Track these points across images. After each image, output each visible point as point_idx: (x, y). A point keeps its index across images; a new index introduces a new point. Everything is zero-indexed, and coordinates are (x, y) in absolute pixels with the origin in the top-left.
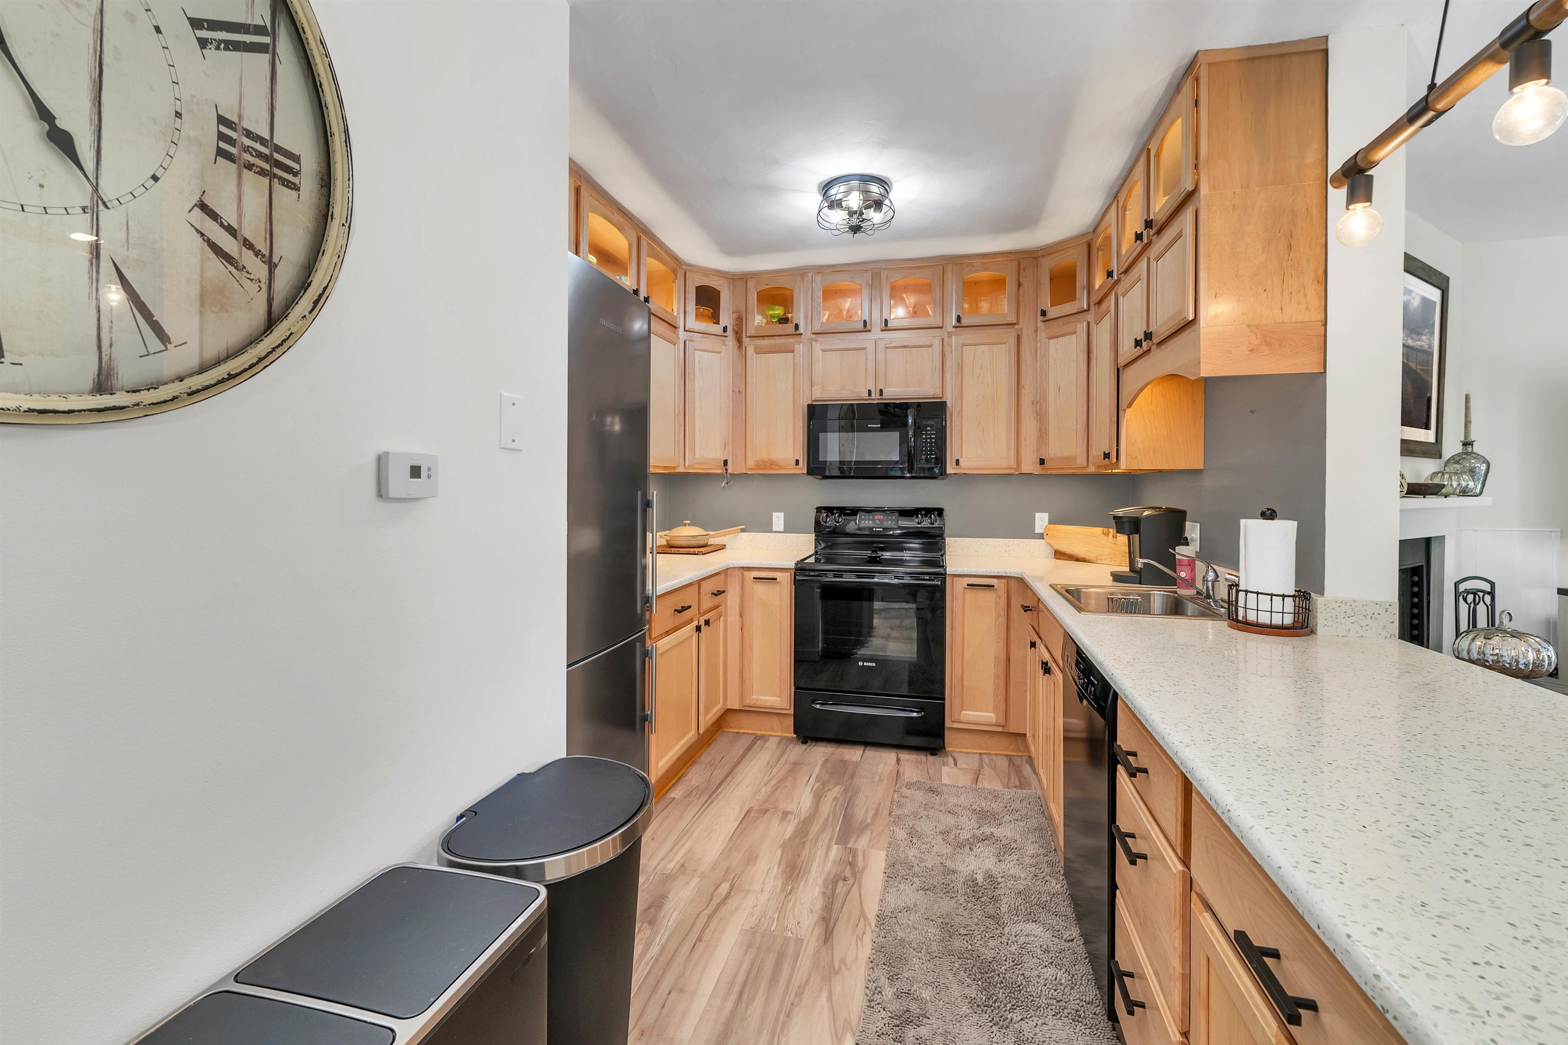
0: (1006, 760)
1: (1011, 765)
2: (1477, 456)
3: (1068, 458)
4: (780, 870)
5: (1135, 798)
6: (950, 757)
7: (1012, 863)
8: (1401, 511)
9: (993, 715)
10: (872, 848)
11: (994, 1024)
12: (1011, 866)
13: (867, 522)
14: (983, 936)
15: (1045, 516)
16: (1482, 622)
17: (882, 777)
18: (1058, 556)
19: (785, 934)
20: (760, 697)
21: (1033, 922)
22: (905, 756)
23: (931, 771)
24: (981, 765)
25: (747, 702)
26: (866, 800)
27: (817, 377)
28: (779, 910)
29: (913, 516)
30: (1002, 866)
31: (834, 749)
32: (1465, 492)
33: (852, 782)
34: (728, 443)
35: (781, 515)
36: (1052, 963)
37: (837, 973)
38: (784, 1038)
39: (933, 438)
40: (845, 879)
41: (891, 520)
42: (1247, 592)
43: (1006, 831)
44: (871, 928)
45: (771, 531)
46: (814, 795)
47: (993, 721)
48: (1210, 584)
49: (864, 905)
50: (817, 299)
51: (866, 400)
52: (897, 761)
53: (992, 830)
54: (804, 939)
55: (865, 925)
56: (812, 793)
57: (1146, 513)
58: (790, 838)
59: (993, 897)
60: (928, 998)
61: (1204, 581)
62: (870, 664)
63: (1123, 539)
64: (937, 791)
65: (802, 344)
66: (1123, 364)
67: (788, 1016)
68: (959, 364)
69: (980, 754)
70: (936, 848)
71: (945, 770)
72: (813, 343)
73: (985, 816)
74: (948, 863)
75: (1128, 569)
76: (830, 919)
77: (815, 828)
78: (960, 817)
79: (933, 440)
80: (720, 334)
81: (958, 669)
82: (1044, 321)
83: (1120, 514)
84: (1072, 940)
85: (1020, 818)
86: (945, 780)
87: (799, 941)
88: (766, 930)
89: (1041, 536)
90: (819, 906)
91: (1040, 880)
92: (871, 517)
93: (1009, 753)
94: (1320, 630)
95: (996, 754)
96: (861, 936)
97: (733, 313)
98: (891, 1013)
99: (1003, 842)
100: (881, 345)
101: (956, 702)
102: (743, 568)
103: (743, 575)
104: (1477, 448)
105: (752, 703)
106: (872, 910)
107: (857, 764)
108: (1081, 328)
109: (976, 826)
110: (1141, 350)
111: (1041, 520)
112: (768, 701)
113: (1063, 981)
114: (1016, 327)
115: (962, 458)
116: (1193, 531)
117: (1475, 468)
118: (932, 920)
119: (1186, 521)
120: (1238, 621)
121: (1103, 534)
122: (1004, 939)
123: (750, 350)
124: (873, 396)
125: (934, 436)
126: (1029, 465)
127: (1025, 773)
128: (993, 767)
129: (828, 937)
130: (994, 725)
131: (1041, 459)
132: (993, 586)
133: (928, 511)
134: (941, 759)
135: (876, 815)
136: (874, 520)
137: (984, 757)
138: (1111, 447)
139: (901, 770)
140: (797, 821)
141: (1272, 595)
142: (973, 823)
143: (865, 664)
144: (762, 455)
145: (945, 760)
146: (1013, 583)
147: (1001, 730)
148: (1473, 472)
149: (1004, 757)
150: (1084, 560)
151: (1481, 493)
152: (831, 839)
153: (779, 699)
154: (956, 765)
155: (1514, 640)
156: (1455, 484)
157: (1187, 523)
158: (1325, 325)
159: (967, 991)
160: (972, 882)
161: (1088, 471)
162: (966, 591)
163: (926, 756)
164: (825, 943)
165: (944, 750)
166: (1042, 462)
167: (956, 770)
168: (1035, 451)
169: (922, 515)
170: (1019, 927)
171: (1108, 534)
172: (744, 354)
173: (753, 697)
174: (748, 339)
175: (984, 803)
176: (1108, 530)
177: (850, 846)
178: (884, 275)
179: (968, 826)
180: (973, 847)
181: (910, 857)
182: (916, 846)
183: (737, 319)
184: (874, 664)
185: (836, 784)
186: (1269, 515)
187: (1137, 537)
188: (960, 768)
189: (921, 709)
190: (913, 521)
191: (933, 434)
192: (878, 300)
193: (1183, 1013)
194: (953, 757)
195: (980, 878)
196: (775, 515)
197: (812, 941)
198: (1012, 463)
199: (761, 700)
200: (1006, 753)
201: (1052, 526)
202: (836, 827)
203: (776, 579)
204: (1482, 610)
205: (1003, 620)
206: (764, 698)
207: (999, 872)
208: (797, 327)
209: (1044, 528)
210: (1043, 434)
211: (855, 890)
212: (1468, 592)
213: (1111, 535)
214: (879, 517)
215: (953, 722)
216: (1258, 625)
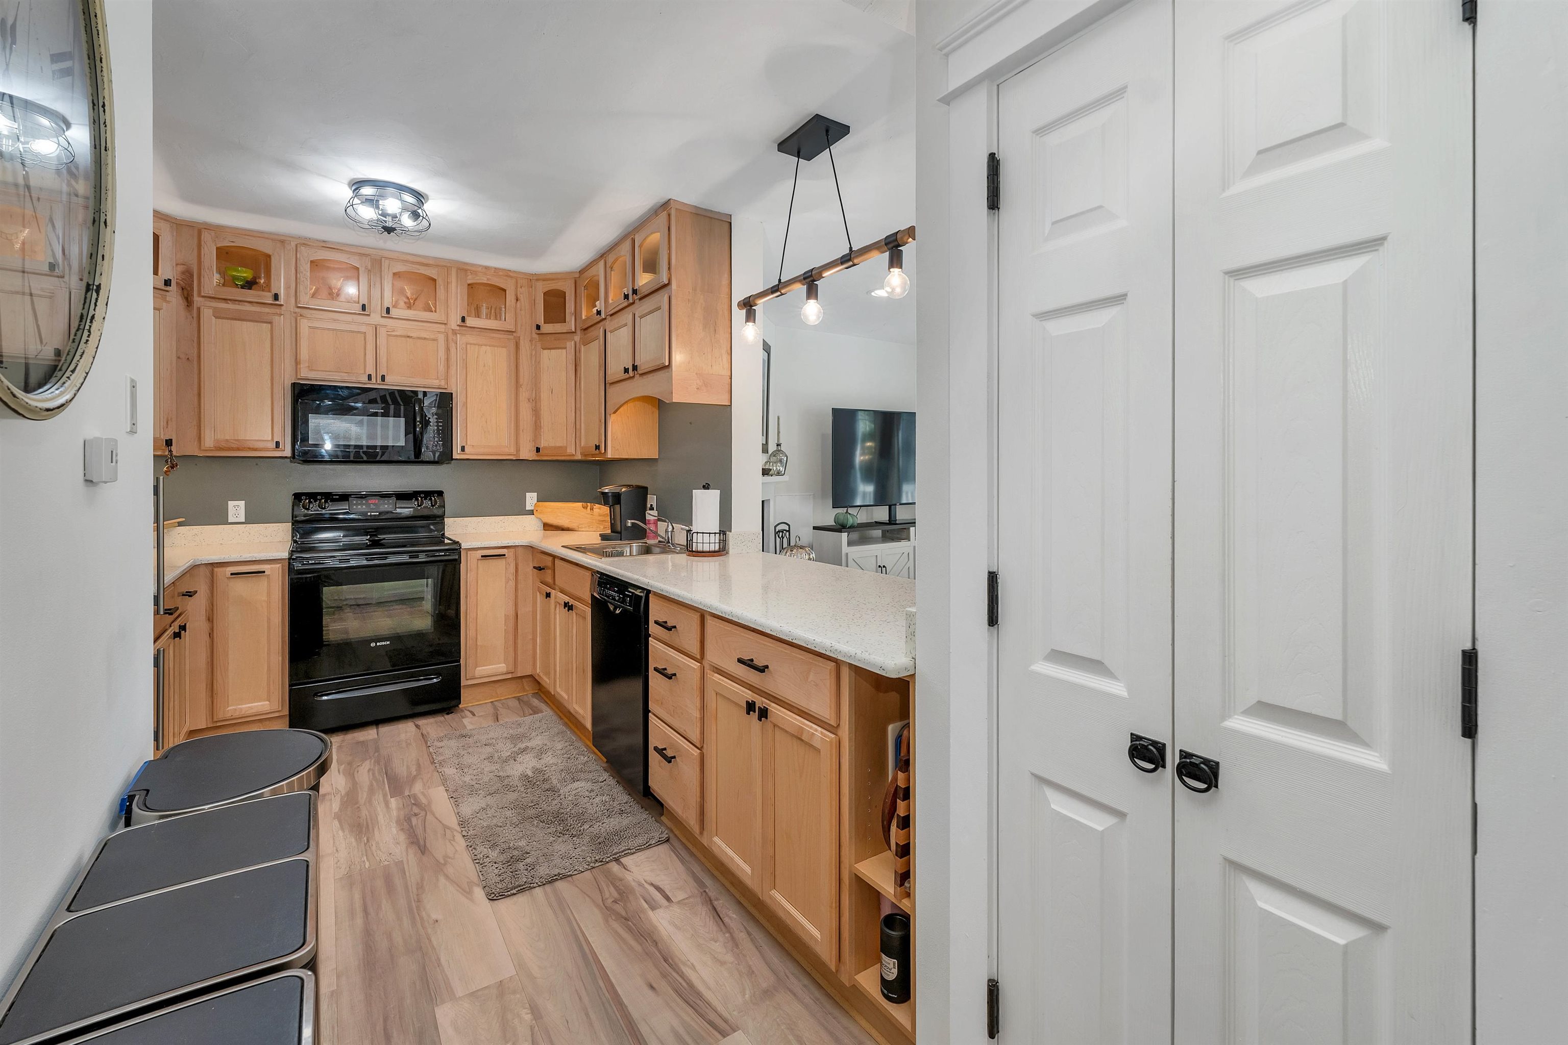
0: (516, 701)
1: (522, 703)
2: (783, 453)
3: (560, 447)
4: (347, 832)
5: (665, 648)
6: (465, 711)
7: (550, 757)
8: (762, 483)
9: (504, 665)
10: (429, 789)
11: (573, 837)
12: (548, 759)
13: (359, 507)
14: (547, 801)
15: (534, 495)
16: (785, 545)
17: (409, 741)
18: (546, 528)
19: (382, 865)
20: (239, 707)
21: (577, 781)
22: (422, 722)
23: (454, 725)
24: (495, 708)
25: (221, 716)
26: (403, 762)
27: (304, 354)
28: (364, 853)
29: (411, 500)
30: (543, 762)
31: (342, 736)
32: (779, 473)
33: (379, 754)
34: (171, 419)
35: (242, 504)
36: (597, 795)
37: (445, 864)
38: (424, 913)
39: (441, 426)
40: (416, 815)
41: (389, 504)
42: (697, 533)
43: (537, 741)
44: (458, 831)
45: (226, 522)
46: (344, 774)
47: (505, 670)
48: (670, 533)
49: (443, 822)
50: (304, 272)
51: (365, 384)
52: (417, 727)
53: (525, 744)
54: (402, 861)
55: (452, 832)
56: (341, 774)
57: (623, 490)
58: (340, 810)
59: (544, 779)
60: (524, 844)
61: (666, 532)
62: (383, 643)
63: (606, 510)
64: (468, 735)
65: (282, 316)
66: (610, 382)
67: (419, 901)
68: (464, 360)
69: (492, 702)
70: (486, 769)
71: (466, 721)
72: (299, 318)
73: (515, 739)
74: (501, 774)
75: (609, 531)
76: (418, 839)
77: (363, 796)
78: (496, 745)
79: (441, 428)
80: (159, 287)
81: (471, 633)
82: (539, 334)
83: (607, 491)
84: (605, 780)
85: (543, 730)
86: (469, 727)
87: (400, 864)
88: (361, 870)
89: (531, 513)
90: (402, 837)
91: (573, 759)
92: (364, 502)
93: (516, 695)
94: (731, 551)
95: (505, 699)
96: (452, 839)
97: (177, 265)
98: (502, 862)
99: (538, 748)
100: (382, 332)
101: (471, 662)
102: (212, 564)
103: (213, 570)
104: (783, 448)
105: (228, 715)
106: (453, 822)
107: (376, 741)
108: (570, 345)
109: (512, 746)
110: (628, 376)
111: (531, 499)
112: (251, 708)
113: (607, 800)
114: (515, 334)
115: (467, 444)
116: (652, 500)
117: (782, 459)
118: (506, 807)
119: (647, 494)
120: (692, 551)
121: (583, 507)
122: (562, 797)
123: (207, 313)
124: (374, 380)
125: (441, 424)
126: (527, 453)
127: (534, 704)
128: (507, 707)
129: (423, 849)
130: (505, 674)
131: (537, 448)
132: (504, 555)
133: (428, 494)
134: (459, 715)
135: (419, 766)
136: (368, 505)
137: (496, 703)
138: (600, 441)
139: (425, 732)
140: (338, 798)
141: (710, 533)
142: (509, 745)
143: (378, 644)
144: (226, 435)
145: (463, 714)
146: (520, 550)
147: (510, 677)
148: (781, 461)
149: (514, 699)
150: (568, 529)
151: (784, 473)
152: (385, 796)
153: (268, 702)
154: (474, 715)
155: (801, 550)
156: (775, 468)
157: (648, 496)
158: (731, 378)
159: (549, 831)
160: (525, 778)
161: (576, 458)
162: (479, 561)
163: (443, 716)
164: (423, 853)
165: (457, 708)
166: (538, 450)
167: (475, 718)
168: (531, 441)
169: (422, 498)
170: (569, 787)
171: (587, 507)
172: (195, 315)
173: (229, 708)
174: (201, 299)
175: (511, 731)
176: (587, 504)
177: (407, 793)
178: (385, 264)
179: (506, 749)
180: (516, 758)
181: (468, 781)
182: (469, 773)
183: (183, 273)
184: (388, 643)
185: (364, 760)
186: (706, 487)
187: (617, 507)
188: (478, 716)
189: (438, 674)
190: (412, 503)
191: (441, 422)
192: (378, 285)
193: (701, 737)
194: (469, 711)
195: (530, 774)
196: (231, 504)
197: (411, 860)
198: (512, 450)
199: (241, 709)
200: (513, 696)
201: (540, 503)
202: (385, 787)
203: (264, 572)
204: (785, 540)
205: (512, 583)
206: (244, 706)
207: (542, 765)
208: (276, 297)
209: (533, 505)
210: (537, 426)
211: (429, 817)
212: (779, 531)
213: (589, 508)
214: (373, 501)
215: (468, 679)
216: (703, 552)
